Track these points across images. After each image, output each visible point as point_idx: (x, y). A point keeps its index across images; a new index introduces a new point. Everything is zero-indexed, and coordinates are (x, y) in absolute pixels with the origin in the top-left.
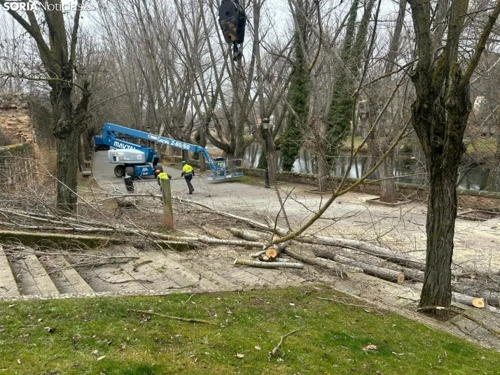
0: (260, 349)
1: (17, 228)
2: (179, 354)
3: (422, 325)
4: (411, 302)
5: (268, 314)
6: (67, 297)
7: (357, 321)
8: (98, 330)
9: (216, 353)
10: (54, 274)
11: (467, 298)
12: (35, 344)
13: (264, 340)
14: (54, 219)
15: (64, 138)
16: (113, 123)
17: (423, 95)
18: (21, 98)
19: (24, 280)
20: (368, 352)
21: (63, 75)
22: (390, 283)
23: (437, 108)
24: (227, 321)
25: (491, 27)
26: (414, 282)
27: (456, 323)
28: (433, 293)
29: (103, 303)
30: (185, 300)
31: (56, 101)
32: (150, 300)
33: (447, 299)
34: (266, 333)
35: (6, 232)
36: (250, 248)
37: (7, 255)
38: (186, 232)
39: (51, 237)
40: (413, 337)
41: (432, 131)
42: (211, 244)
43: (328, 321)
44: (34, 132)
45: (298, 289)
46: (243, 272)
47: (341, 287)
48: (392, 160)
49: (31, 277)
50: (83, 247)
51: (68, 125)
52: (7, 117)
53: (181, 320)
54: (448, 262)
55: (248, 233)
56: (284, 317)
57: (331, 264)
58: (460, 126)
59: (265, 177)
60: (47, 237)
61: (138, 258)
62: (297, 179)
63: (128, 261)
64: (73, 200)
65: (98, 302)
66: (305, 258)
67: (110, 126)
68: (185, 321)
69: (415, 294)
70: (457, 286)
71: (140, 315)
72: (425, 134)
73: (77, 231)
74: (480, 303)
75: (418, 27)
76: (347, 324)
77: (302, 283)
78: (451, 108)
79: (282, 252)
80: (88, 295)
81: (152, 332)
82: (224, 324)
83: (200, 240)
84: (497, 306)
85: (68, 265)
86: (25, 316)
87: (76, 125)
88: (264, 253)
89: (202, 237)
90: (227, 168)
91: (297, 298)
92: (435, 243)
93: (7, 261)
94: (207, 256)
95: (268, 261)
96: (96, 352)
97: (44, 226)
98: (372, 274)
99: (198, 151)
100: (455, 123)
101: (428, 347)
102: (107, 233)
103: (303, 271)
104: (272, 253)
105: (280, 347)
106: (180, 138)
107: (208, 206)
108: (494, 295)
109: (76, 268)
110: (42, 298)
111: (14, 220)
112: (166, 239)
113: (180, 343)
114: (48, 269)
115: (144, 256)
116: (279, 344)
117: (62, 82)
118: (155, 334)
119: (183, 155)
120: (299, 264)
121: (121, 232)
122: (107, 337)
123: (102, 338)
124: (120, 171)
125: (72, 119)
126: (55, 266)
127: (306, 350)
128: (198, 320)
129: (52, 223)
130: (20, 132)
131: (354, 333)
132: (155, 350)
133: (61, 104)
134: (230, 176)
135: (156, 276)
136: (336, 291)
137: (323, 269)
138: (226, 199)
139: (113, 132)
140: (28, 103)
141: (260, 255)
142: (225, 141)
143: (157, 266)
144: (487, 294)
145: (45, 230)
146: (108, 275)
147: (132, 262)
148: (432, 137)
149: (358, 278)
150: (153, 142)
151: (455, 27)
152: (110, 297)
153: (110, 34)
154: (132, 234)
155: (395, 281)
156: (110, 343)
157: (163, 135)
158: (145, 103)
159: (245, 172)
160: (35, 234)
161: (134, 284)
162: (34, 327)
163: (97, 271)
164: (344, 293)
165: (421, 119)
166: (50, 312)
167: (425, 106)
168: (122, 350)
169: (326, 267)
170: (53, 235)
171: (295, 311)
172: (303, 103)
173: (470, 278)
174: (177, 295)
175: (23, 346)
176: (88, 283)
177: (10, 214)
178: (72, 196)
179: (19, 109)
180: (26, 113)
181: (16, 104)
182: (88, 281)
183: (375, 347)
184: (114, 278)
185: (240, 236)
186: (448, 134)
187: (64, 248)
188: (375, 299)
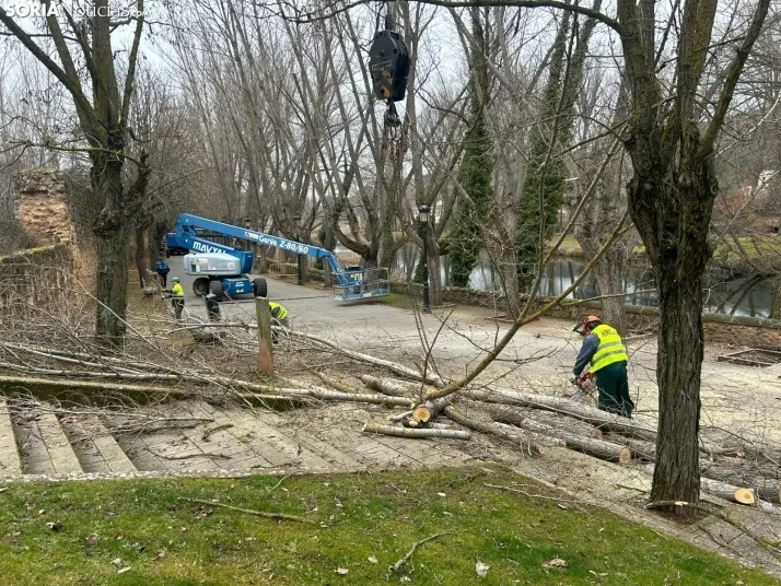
0: (375, 561)
1: (31, 373)
2: (246, 567)
3: (649, 529)
4: (637, 493)
5: (399, 509)
6: (91, 478)
7: (541, 521)
8: (127, 528)
9: (305, 566)
10: (79, 444)
11: (727, 488)
12: (27, 548)
13: (386, 548)
14: (88, 360)
15: (109, 237)
16: (194, 213)
17: (643, 170)
18: (54, 177)
19: (33, 453)
20: (550, 570)
21: (110, 143)
22: (606, 462)
23: (669, 190)
24: (332, 518)
25: (741, 66)
26: (645, 461)
27: (707, 528)
28: (670, 480)
29: (143, 489)
30: (272, 485)
31: (98, 181)
32: (216, 485)
33: (692, 490)
34: (390, 539)
35: (12, 379)
36: (389, 406)
37: (12, 414)
38: (293, 381)
39: (81, 387)
40: (630, 548)
41: (660, 225)
42: (330, 400)
43: (496, 521)
44: (72, 228)
45: (457, 470)
46: (374, 444)
47: (526, 469)
48: (620, 270)
49: (44, 448)
50: (127, 402)
51: (116, 217)
52: (33, 204)
53: (259, 515)
54: (693, 429)
55: (389, 383)
56: (424, 514)
57: (515, 433)
58: (702, 217)
59: (423, 297)
60: (75, 388)
61: (212, 421)
62: (474, 300)
63: (197, 424)
64: (119, 331)
65: (135, 486)
66: (475, 422)
67: (189, 218)
68: (265, 517)
69: (645, 482)
70: (714, 469)
71: (198, 507)
72: (650, 229)
73: (122, 378)
74: (747, 497)
75: (633, 69)
76: (523, 527)
77: (465, 462)
78: (686, 190)
79: (440, 413)
80: (123, 475)
81: (211, 533)
82: (326, 523)
83: (312, 394)
84: (775, 501)
85: (104, 429)
86: (20, 505)
87: (127, 217)
88: (411, 415)
89: (317, 389)
90: (365, 283)
91: (451, 485)
92: (670, 400)
93: (9, 423)
94: (322, 419)
95: (416, 427)
96: (117, 561)
97: (74, 370)
98: (579, 449)
99: (321, 255)
100: (693, 212)
101: (650, 564)
102: (167, 382)
103: (469, 444)
104: (423, 414)
105: (409, 559)
106: (295, 235)
107: (329, 341)
108: (770, 484)
109: (114, 434)
110: (51, 479)
111: (27, 361)
112: (259, 391)
113: (251, 550)
114: (71, 435)
115: (221, 418)
116: (408, 555)
117: (108, 153)
118: (215, 536)
119: (299, 263)
120: (463, 433)
121: (190, 380)
122: (138, 540)
123: (132, 539)
124: (201, 287)
125: (121, 208)
126: (84, 431)
127: (451, 565)
128: (286, 516)
129: (85, 366)
130: (52, 227)
131: (534, 540)
132: (210, 559)
133: (106, 185)
134: (368, 295)
135: (236, 448)
136: (516, 475)
137: (502, 440)
138: (360, 330)
139: (192, 227)
140: (65, 185)
141: (405, 418)
142: (364, 241)
143: (240, 433)
144: (760, 481)
145: (74, 377)
146: (164, 446)
147: (202, 426)
148: (661, 233)
149: (556, 456)
150: (255, 243)
151: (687, 67)
152: (157, 480)
153: (193, 81)
154: (206, 383)
155: (615, 461)
156: (143, 549)
157: (270, 233)
158: (245, 184)
159: (394, 288)
160: (57, 383)
161: (203, 460)
162: (31, 521)
163: (148, 440)
164: (529, 479)
165: (642, 206)
166: (59, 500)
167: (648, 186)
168: (159, 558)
169: (506, 437)
170: (84, 383)
171: (445, 504)
172: (484, 182)
173: (735, 456)
174: (262, 478)
175: (7, 550)
176: (131, 459)
177: (22, 352)
178: (119, 324)
179: (52, 193)
180: (62, 200)
181: (47, 186)
182: (132, 455)
183: (563, 562)
184: (171, 451)
185: (375, 388)
186: (684, 228)
187: (101, 404)
188: (579, 489)
